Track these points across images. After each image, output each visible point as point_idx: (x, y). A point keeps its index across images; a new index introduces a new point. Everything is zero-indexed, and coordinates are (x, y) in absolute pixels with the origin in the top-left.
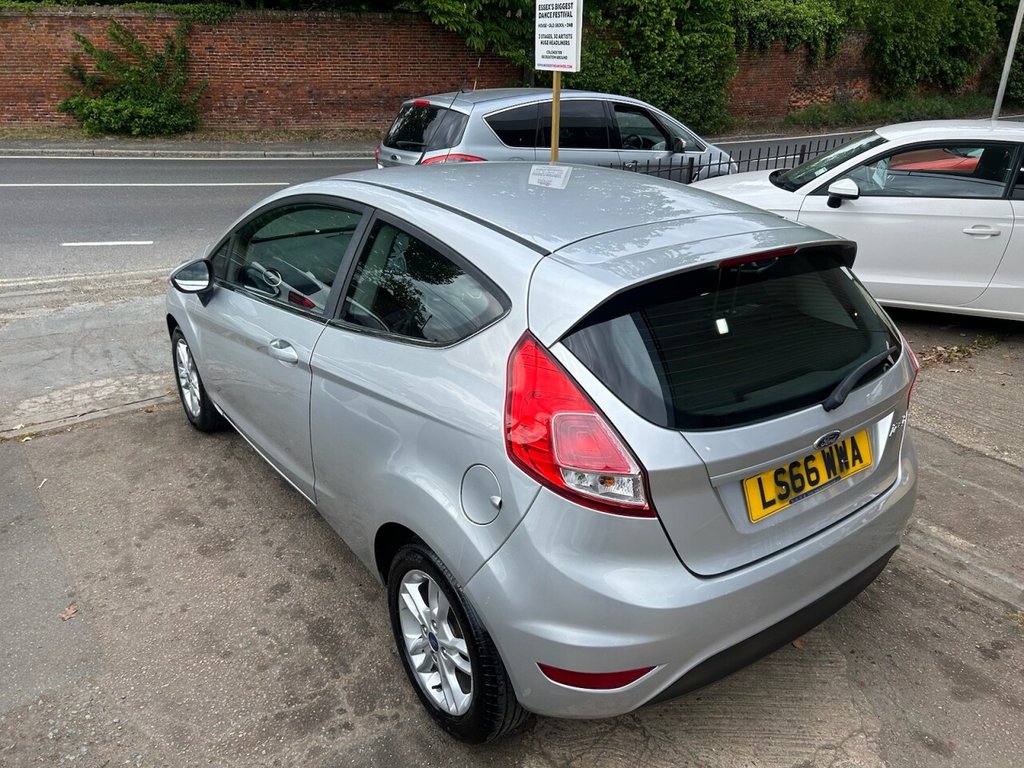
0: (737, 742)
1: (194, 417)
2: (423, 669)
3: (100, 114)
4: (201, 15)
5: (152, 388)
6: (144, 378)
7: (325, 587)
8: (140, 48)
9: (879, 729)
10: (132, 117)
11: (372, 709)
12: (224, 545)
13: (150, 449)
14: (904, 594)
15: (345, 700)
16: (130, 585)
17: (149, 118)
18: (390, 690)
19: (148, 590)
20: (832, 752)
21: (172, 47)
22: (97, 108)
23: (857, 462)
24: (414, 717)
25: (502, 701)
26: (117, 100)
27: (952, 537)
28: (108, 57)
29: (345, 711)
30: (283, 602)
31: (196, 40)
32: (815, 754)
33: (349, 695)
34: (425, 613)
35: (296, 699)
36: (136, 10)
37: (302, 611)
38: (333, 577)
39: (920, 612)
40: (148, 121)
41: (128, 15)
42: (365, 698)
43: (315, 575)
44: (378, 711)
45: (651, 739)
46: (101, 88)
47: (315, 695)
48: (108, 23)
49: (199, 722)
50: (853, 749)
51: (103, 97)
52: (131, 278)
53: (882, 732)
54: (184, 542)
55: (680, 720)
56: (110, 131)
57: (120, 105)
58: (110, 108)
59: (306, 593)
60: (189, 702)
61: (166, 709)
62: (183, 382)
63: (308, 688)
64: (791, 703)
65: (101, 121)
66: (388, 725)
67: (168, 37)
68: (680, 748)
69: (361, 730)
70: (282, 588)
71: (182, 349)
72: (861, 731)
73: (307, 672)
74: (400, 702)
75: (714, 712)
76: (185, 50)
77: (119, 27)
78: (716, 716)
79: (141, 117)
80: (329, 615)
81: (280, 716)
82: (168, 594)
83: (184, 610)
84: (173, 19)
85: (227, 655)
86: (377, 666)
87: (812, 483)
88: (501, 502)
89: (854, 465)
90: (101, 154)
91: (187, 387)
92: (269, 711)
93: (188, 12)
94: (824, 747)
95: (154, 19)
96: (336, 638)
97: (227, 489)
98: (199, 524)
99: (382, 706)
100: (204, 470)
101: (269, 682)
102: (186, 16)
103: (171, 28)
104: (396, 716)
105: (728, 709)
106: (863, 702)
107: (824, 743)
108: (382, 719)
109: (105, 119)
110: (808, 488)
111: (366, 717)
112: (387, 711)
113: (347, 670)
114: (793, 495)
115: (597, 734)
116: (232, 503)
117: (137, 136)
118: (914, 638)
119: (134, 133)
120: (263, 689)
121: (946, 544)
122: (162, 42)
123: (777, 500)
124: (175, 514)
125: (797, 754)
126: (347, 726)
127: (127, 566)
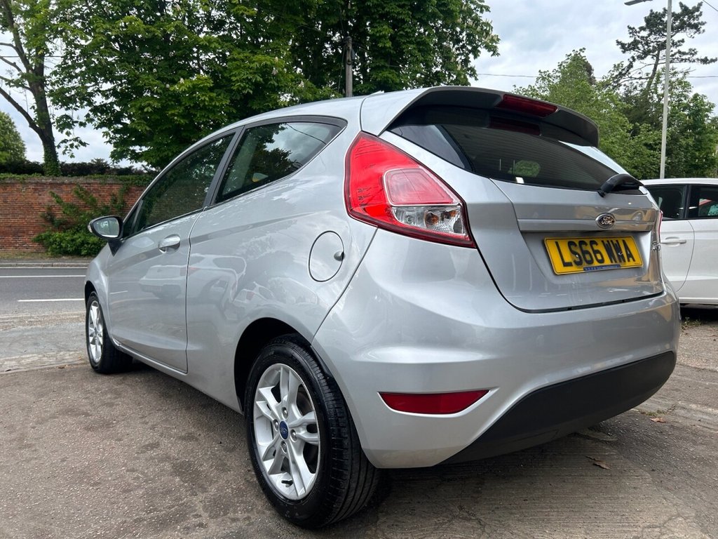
0: (567, 526)
1: (95, 363)
2: (273, 471)
3: (61, 242)
4: (137, 181)
5: (67, 358)
6: (62, 353)
7: (191, 445)
8: (94, 200)
9: (694, 514)
10: (83, 244)
11: (225, 514)
12: (107, 425)
13: (57, 383)
14: (685, 439)
15: (201, 509)
16: (20, 448)
17: (94, 244)
18: (242, 502)
19: (35, 450)
20: (657, 529)
21: (115, 201)
22: (60, 238)
23: (631, 259)
24: (265, 518)
25: (347, 455)
26: (74, 234)
27: (710, 409)
28: (72, 206)
29: (200, 516)
30: (153, 453)
31: (132, 196)
32: (642, 531)
33: (205, 506)
34: (277, 408)
35: (155, 510)
36: (94, 179)
37: (169, 458)
38: (197, 440)
39: (701, 448)
40: (93, 246)
41: (88, 181)
42: (219, 508)
43: (183, 438)
44: (231, 515)
45: (487, 526)
46: (64, 226)
47: (173, 506)
48: (74, 187)
49: (60, 526)
50: (675, 527)
51: (65, 232)
52: (65, 315)
53: (697, 517)
54: (73, 424)
55: (512, 514)
56: (66, 253)
57: (75, 236)
58: (68, 238)
59: (174, 448)
60: (55, 514)
61: (33, 518)
62: (91, 339)
63: (168, 501)
64: (609, 501)
65: (61, 247)
66: (239, 524)
67: (114, 195)
68: (516, 531)
69: (214, 528)
70: (154, 446)
71: (94, 310)
72: (679, 515)
73: (169, 492)
74: (252, 509)
75: (542, 508)
76: (124, 202)
77: (82, 189)
78: (544, 510)
79: (88, 244)
80: (192, 459)
81: (139, 520)
82: (52, 452)
83: (63, 460)
84: (117, 184)
85: (96, 484)
86: (232, 488)
87: (599, 261)
88: (343, 253)
89: (629, 261)
90: (58, 266)
91: (94, 342)
92: (129, 517)
93: (129, 180)
94: (649, 527)
95: (106, 184)
96: (198, 473)
97: (115, 398)
98: (87, 414)
99: (235, 512)
100: (97, 390)
101: (132, 499)
102: (127, 182)
103: (116, 190)
104: (248, 518)
105: (554, 505)
106: (674, 498)
107: (648, 524)
108: (234, 520)
109: (63, 245)
110: (596, 264)
111: (219, 519)
112: (239, 515)
113: (205, 490)
114: (585, 264)
115: (436, 524)
116: (117, 405)
117: (85, 256)
118: (703, 461)
119: (83, 253)
120: (125, 503)
121: (707, 414)
122: (109, 198)
123: (573, 264)
124: (70, 411)
125: (625, 532)
126: (201, 525)
127: (21, 438)
